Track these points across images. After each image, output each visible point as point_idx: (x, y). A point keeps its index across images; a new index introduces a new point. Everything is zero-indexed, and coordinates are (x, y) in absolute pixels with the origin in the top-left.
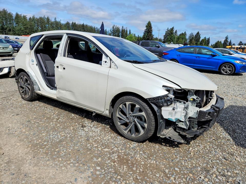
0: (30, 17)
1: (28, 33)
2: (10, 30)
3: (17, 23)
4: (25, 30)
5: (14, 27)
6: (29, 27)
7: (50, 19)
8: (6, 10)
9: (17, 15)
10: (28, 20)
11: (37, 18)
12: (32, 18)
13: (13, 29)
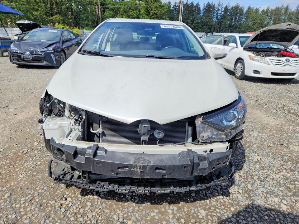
0: (264, 9)
1: (255, 29)
2: (236, 28)
3: (246, 19)
4: (253, 26)
5: (241, 24)
6: (259, 21)
7: (290, 8)
8: (239, 4)
9: (249, 8)
10: (260, 12)
11: (271, 10)
12: (265, 10)
13: (240, 26)
